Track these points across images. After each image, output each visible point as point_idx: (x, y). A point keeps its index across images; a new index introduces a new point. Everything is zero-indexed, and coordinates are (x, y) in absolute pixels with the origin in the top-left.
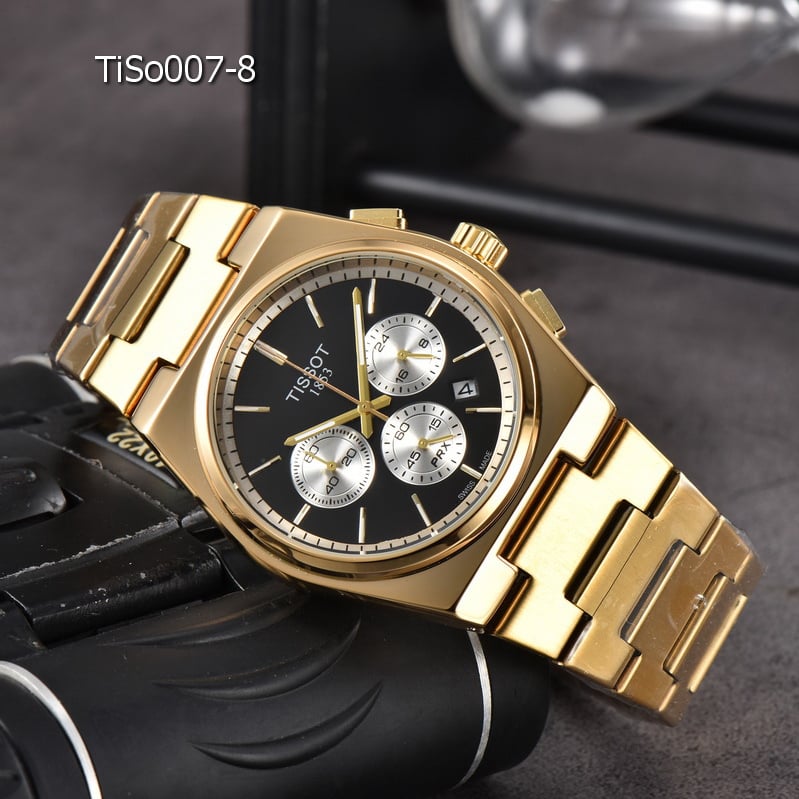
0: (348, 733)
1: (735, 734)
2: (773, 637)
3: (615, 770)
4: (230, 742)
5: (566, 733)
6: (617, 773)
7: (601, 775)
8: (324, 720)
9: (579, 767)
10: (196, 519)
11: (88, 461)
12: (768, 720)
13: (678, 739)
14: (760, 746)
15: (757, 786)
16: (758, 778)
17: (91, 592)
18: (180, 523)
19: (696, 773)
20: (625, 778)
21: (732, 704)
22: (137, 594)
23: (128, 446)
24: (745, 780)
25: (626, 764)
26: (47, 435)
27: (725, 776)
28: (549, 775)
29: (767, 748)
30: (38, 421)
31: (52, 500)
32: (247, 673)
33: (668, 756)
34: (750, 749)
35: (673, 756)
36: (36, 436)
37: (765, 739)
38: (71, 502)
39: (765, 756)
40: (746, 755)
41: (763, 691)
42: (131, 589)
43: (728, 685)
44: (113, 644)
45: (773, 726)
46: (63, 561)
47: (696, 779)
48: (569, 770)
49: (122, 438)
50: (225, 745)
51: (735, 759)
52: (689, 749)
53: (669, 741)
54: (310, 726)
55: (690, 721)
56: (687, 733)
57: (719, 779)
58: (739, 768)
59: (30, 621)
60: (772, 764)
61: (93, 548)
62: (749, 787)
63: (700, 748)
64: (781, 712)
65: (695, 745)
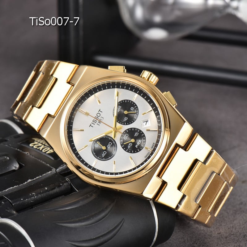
0: (115, 235)
1: (232, 228)
2: (239, 196)
3: (195, 241)
4: (79, 240)
5: (179, 230)
6: (196, 242)
7: (191, 243)
8: (107, 231)
9: (184, 241)
10: (61, 170)
11: (24, 153)
12: (241, 223)
13: (214, 230)
14: (240, 231)
15: (241, 244)
16: (241, 241)
17: (30, 195)
18: (56, 171)
19: (221, 241)
20: (199, 244)
21: (229, 218)
22: (45, 194)
23: (37, 147)
24: (237, 243)
25: (199, 239)
26: (10, 145)
27: (230, 242)
28: (175, 244)
29: (242, 232)
30: (6, 141)
31: (15, 166)
32: (82, 218)
33: (212, 236)
34: (237, 233)
35: (213, 236)
36: (7, 145)
37: (241, 229)
38: (21, 166)
39: (242, 234)
40: (236, 234)
41: (238, 214)
42: (43, 193)
43: (227, 212)
44: (39, 211)
45: (243, 225)
46: (20, 185)
47: (221, 243)
48: (181, 242)
49: (34, 145)
50: (77, 241)
51: (232, 236)
52: (218, 234)
53: (211, 231)
54: (103, 234)
55: (217, 225)
56: (216, 228)
57: (228, 243)
58: (234, 239)
59: (12, 205)
60: (244, 237)
61: (30, 180)
62: (238, 245)
63: (221, 233)
64: (245, 220)
65: (219, 232)
